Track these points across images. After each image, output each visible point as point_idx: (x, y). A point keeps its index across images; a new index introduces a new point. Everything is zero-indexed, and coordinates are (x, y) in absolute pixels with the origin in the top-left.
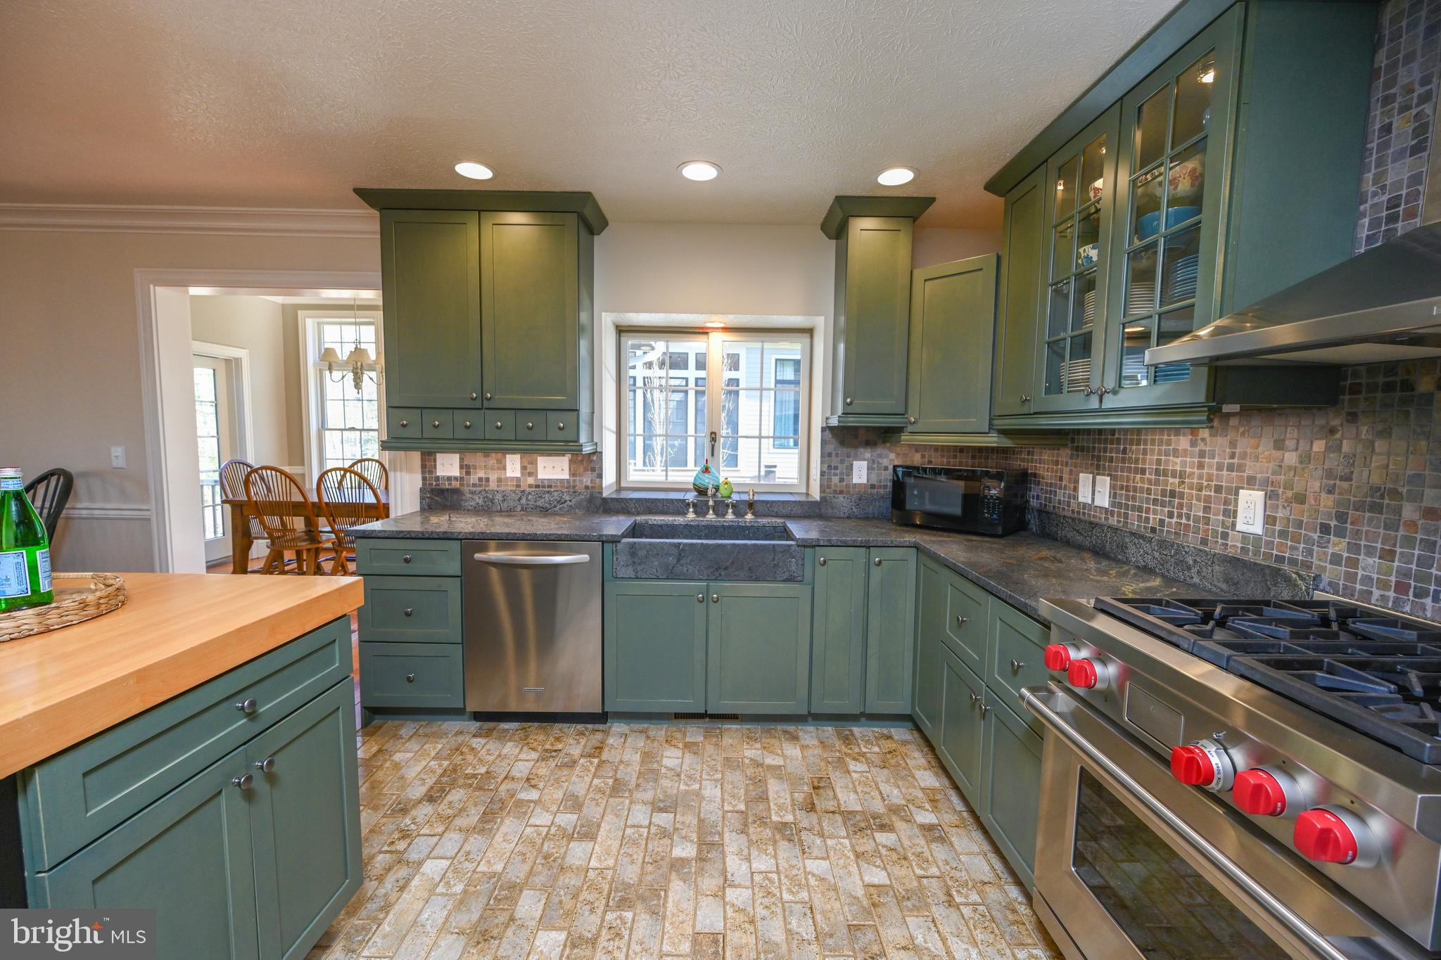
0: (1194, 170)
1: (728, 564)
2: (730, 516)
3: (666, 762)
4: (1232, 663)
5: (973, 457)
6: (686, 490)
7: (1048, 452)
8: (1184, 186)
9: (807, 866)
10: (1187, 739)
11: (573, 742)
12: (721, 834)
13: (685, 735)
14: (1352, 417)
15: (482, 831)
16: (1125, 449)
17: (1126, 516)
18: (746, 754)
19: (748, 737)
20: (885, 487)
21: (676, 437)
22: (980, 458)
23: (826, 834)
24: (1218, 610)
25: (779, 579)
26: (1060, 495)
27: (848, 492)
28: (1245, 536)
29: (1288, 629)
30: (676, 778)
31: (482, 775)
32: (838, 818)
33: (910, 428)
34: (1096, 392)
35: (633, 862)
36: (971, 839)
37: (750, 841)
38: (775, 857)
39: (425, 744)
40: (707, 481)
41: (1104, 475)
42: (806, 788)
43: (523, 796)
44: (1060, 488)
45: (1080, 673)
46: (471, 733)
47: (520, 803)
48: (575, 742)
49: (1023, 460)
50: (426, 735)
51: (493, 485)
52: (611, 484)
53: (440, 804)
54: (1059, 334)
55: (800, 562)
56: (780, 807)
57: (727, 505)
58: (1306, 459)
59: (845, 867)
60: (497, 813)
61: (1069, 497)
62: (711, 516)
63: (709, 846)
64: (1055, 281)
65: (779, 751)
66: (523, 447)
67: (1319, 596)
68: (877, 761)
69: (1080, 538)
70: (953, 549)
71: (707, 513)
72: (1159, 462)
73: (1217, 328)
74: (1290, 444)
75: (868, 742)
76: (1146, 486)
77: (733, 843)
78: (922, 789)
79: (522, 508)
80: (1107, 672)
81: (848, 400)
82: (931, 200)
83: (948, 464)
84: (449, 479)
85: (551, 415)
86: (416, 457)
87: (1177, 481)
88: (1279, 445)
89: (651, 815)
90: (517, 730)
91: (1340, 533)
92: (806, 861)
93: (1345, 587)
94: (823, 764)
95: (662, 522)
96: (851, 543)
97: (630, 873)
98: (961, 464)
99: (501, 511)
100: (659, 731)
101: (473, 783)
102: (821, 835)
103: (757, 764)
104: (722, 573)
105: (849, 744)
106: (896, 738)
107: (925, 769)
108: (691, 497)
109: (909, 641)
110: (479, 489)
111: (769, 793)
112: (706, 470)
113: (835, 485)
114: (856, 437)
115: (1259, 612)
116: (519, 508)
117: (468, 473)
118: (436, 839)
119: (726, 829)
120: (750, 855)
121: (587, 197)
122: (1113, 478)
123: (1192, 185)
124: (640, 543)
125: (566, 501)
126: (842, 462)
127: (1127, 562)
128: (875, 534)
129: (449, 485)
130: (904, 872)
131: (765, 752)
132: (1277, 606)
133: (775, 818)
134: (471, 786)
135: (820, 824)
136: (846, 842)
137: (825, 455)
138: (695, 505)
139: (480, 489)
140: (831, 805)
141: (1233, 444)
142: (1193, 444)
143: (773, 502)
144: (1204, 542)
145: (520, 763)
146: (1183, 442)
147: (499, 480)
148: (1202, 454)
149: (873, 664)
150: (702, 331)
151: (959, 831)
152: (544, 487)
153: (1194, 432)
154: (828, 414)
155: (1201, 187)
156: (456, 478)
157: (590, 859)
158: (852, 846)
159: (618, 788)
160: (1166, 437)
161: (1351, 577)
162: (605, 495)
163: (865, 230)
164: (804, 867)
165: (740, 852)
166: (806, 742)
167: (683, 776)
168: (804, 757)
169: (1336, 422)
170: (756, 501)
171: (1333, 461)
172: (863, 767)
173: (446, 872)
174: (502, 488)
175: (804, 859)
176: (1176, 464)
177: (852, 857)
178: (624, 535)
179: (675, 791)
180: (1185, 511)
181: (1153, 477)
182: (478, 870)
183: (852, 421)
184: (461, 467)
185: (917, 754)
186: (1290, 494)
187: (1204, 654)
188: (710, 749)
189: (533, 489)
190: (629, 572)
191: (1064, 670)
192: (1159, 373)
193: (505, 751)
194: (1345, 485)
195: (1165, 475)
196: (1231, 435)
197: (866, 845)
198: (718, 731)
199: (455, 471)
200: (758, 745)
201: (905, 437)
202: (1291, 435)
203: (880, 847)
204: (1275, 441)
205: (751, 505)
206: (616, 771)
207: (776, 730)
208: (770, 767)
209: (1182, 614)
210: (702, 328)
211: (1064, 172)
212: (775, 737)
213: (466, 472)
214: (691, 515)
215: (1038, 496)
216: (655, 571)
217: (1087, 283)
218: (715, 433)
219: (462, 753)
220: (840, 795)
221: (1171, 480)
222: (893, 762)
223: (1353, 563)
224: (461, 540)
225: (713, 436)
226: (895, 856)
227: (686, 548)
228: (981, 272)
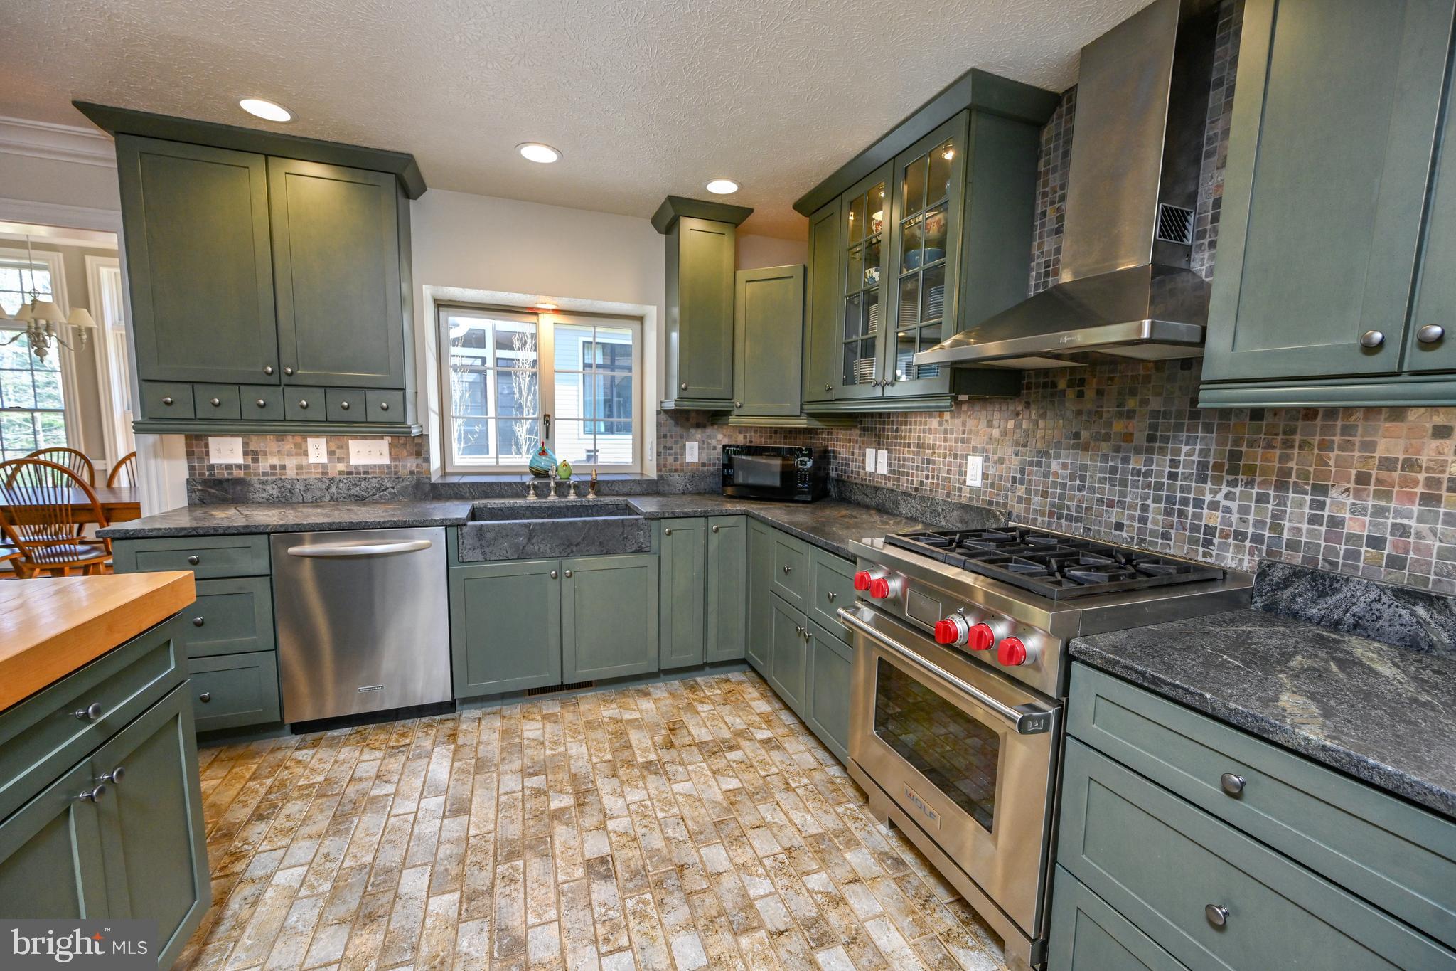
0: (940, 220)
1: (579, 540)
2: (572, 496)
3: (526, 734)
4: (966, 564)
5: (785, 438)
6: (521, 474)
7: (843, 432)
8: (934, 231)
9: (674, 789)
10: (944, 616)
11: (421, 735)
12: (593, 782)
13: (541, 709)
14: (1028, 405)
15: (337, 833)
16: (897, 428)
17: (898, 480)
18: (604, 715)
19: (604, 701)
20: (714, 465)
21: (477, 421)
22: (790, 438)
23: (686, 762)
24: (958, 537)
25: (628, 551)
26: (853, 467)
27: (682, 470)
28: (972, 489)
29: (995, 544)
30: (541, 746)
31: (320, 783)
32: (695, 749)
33: (736, 412)
34: (880, 384)
35: (513, 822)
36: (798, 742)
37: (622, 783)
38: (645, 788)
39: (233, 767)
40: (543, 463)
41: (883, 449)
42: (663, 731)
43: (375, 792)
44: (852, 461)
45: (879, 588)
46: (291, 747)
47: (374, 800)
48: (424, 734)
49: (824, 439)
50: (230, 759)
51: (291, 473)
52: (437, 469)
53: (275, 819)
54: (852, 337)
55: (648, 535)
56: (643, 750)
57: (569, 486)
58: (1004, 433)
59: (706, 782)
60: (351, 813)
61: (859, 468)
62: (553, 497)
63: (584, 795)
64: (849, 294)
65: (635, 707)
66: (332, 429)
67: (1011, 524)
68: (719, 699)
69: (867, 500)
70: (775, 513)
71: (549, 494)
72: (919, 438)
73: (955, 341)
74: (996, 423)
75: (711, 687)
76: (911, 456)
77: (605, 786)
78: (758, 715)
79: (332, 498)
80: (895, 585)
81: (683, 386)
82: (751, 211)
83: (765, 442)
84: (229, 467)
85: (370, 394)
86: (178, 442)
87: (931, 451)
88: (990, 424)
89: (523, 781)
90: (351, 735)
91: (1022, 483)
92: (673, 786)
93: (1025, 517)
94: (675, 710)
95: (503, 506)
96: (692, 514)
97: (514, 831)
98: (775, 443)
99: (303, 502)
100: (515, 710)
101: (312, 792)
102: (682, 764)
103: (615, 720)
104: (574, 549)
105: (694, 692)
106: (733, 680)
107: (759, 700)
108: (529, 479)
109: (741, 596)
110: (271, 478)
111: (632, 742)
112: (543, 453)
113: (671, 465)
114: (688, 419)
115: (980, 536)
116: (328, 498)
117: (255, 460)
118: (282, 852)
119: (597, 777)
120: (623, 792)
121: (409, 159)
122: (890, 451)
123: (939, 231)
124: (487, 525)
125: (388, 488)
126: (676, 442)
127: (900, 515)
128: (710, 505)
129: (229, 474)
130: (752, 775)
131: (621, 710)
132: (989, 532)
133: (640, 760)
134: (310, 796)
135: (679, 756)
136: (704, 765)
137: (661, 437)
138: (535, 487)
139: (274, 478)
140: (687, 740)
141: (964, 424)
142: (941, 424)
143: (614, 481)
144: (948, 495)
145: (364, 764)
146: (934, 423)
147: (299, 467)
148: (946, 432)
149: (713, 619)
150: (532, 312)
151: (791, 739)
152: (358, 473)
153: (941, 414)
154: (663, 399)
155: (945, 233)
156: (238, 467)
157: (468, 829)
158: (709, 766)
159: (481, 766)
160: (923, 419)
161: (1027, 510)
162: (433, 481)
163: (692, 229)
164: (672, 791)
165: (614, 792)
166: (657, 697)
167: (547, 743)
168: (657, 709)
169: (1019, 408)
170: (598, 482)
171: (1018, 432)
172: (709, 707)
173: (305, 877)
174: (305, 476)
175: (670, 785)
176: (929, 439)
177: (710, 774)
178: (467, 520)
179: (542, 757)
180: (936, 474)
181: (916, 449)
182: (345, 865)
183: (688, 405)
184: (245, 453)
185: (751, 690)
186: (996, 457)
187: (953, 562)
188: (569, 716)
189: (345, 476)
190: (478, 555)
191: (867, 589)
192: (921, 371)
193: (342, 757)
194: (1024, 450)
195: (924, 448)
196: (963, 417)
197: (720, 763)
198: (573, 700)
199: (238, 458)
200: (615, 706)
201: (732, 420)
202: (996, 415)
203: (731, 763)
204: (988, 421)
205: (594, 486)
206: (476, 751)
207: (628, 690)
208: (629, 722)
209: (939, 540)
210: (532, 309)
211: (854, 206)
212: (629, 697)
213: (252, 459)
214: (532, 497)
215: (836, 468)
216: (505, 552)
217: (872, 298)
218: (549, 416)
219: (287, 768)
220: (693, 732)
221: (927, 451)
222: (733, 699)
223: (1028, 501)
224: (269, 534)
225: (547, 418)
226: (743, 766)
227: (537, 528)
228: (791, 279)
